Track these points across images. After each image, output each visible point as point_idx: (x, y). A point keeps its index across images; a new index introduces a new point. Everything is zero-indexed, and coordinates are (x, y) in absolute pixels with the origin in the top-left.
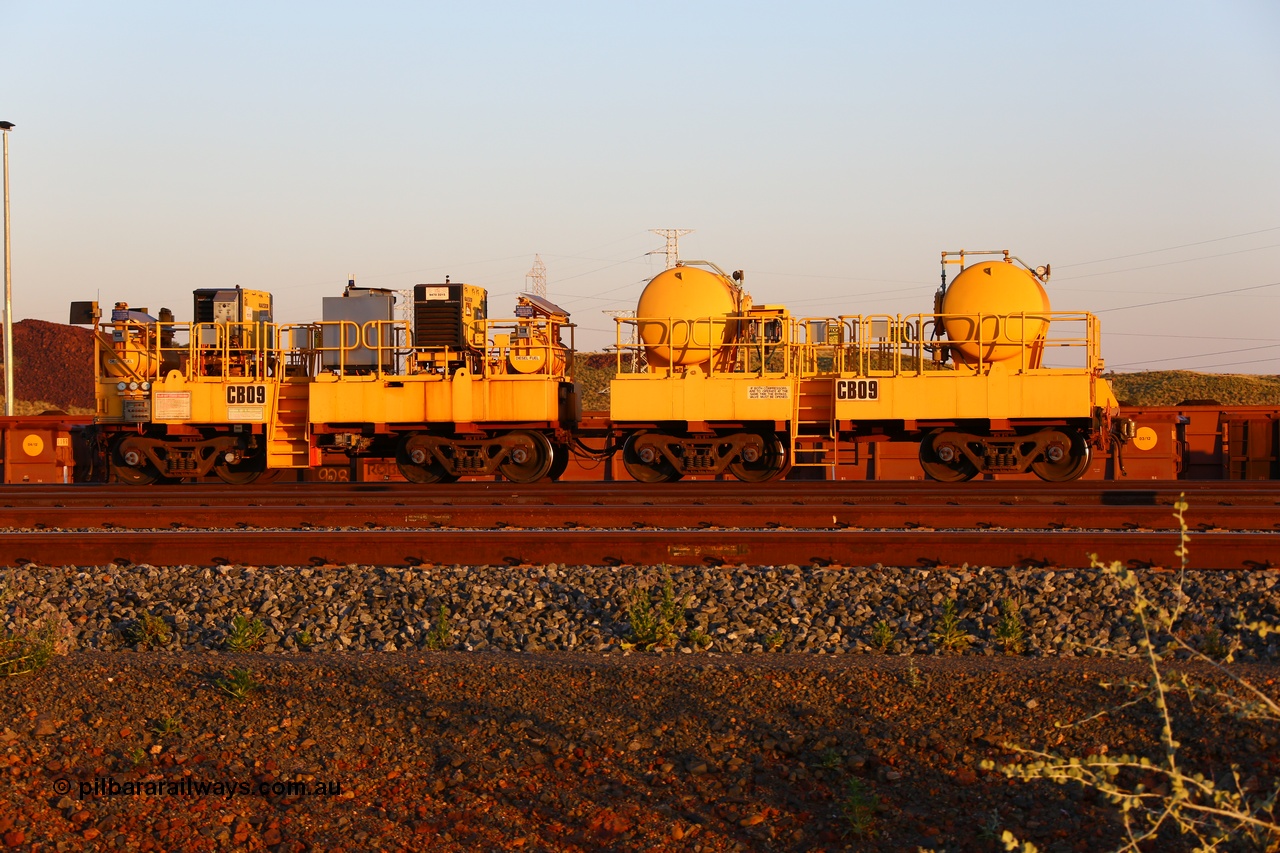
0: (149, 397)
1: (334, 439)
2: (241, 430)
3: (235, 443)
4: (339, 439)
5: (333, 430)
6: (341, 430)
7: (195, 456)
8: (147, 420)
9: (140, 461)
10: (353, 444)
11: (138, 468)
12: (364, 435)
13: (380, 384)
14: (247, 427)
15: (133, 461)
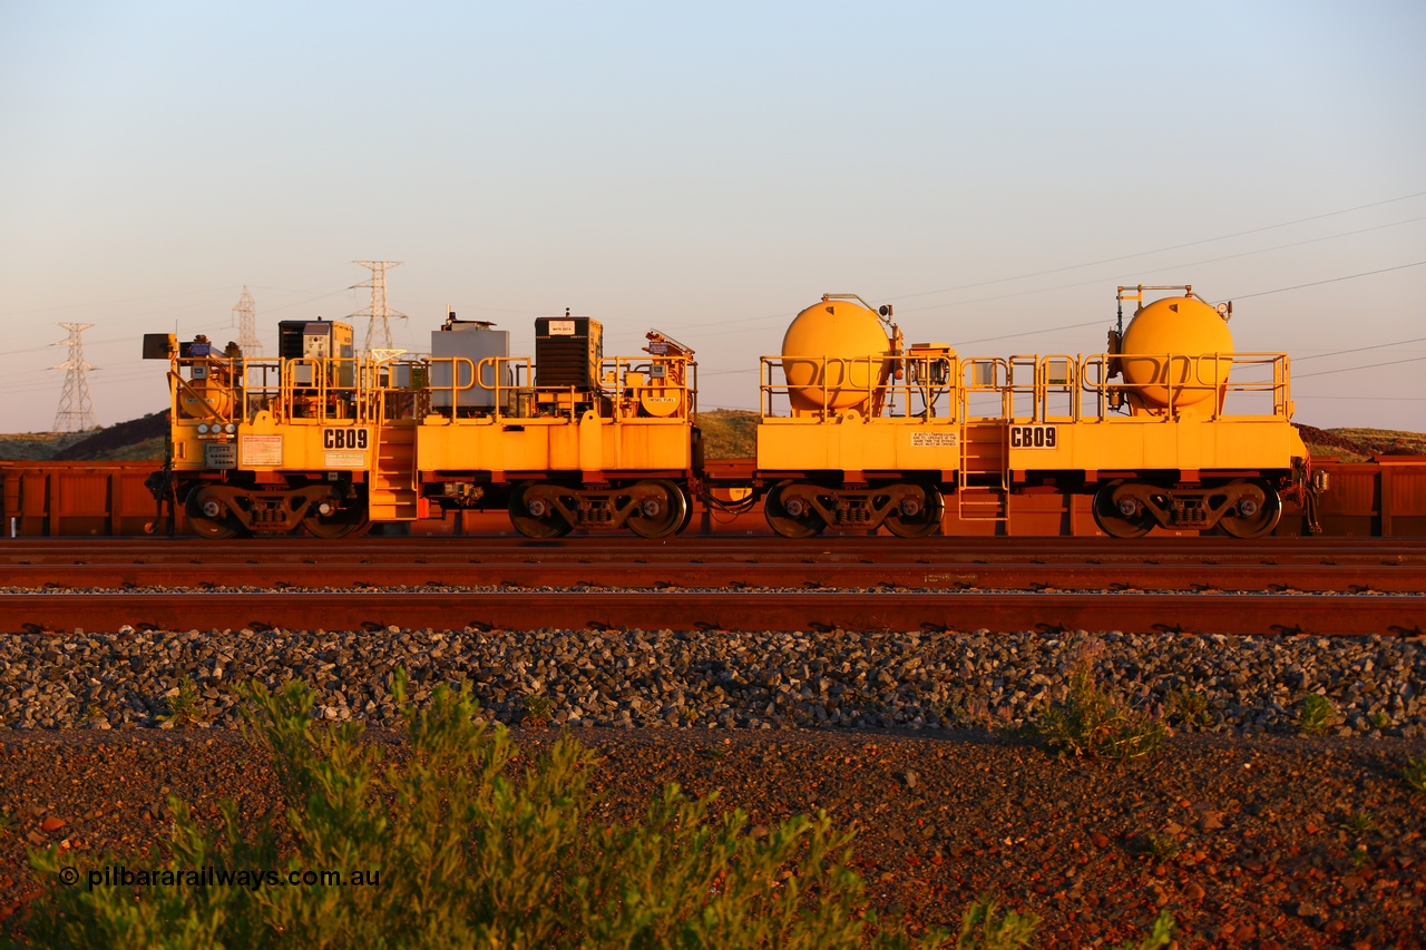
0: (235, 441)
1: (443, 488)
2: (336, 479)
3: (329, 493)
4: (449, 488)
5: (441, 479)
6: (451, 479)
7: (284, 507)
8: (232, 466)
9: (220, 511)
10: (466, 494)
11: (218, 520)
12: (476, 484)
13: (497, 428)
14: (346, 475)
15: (212, 512)
